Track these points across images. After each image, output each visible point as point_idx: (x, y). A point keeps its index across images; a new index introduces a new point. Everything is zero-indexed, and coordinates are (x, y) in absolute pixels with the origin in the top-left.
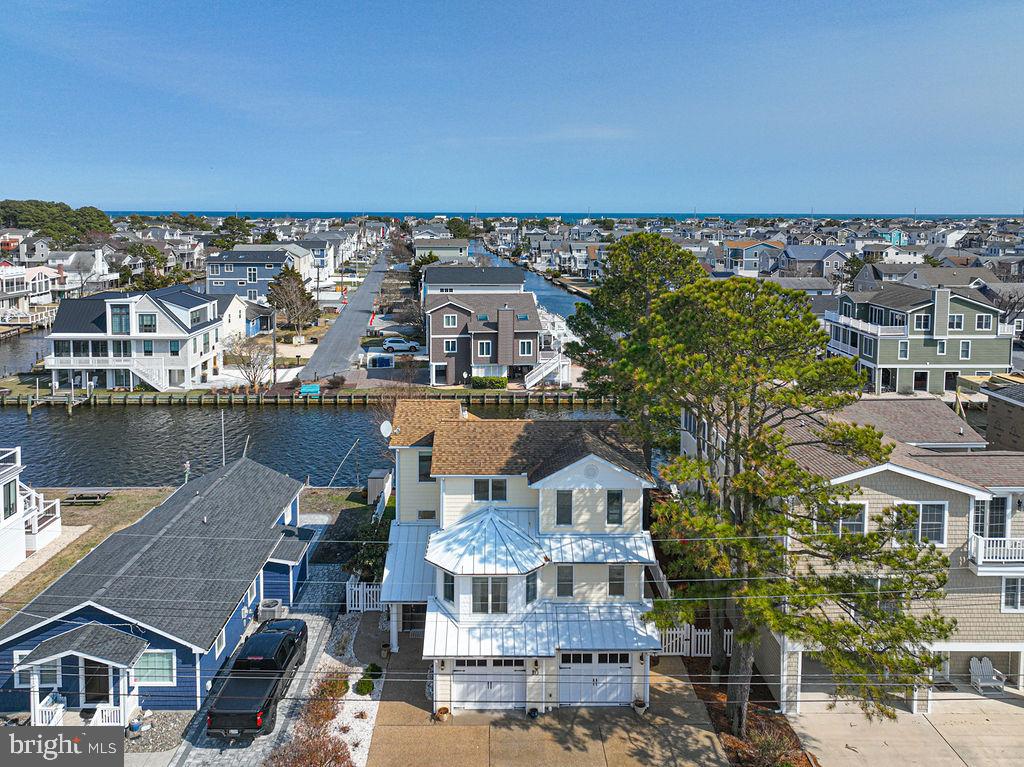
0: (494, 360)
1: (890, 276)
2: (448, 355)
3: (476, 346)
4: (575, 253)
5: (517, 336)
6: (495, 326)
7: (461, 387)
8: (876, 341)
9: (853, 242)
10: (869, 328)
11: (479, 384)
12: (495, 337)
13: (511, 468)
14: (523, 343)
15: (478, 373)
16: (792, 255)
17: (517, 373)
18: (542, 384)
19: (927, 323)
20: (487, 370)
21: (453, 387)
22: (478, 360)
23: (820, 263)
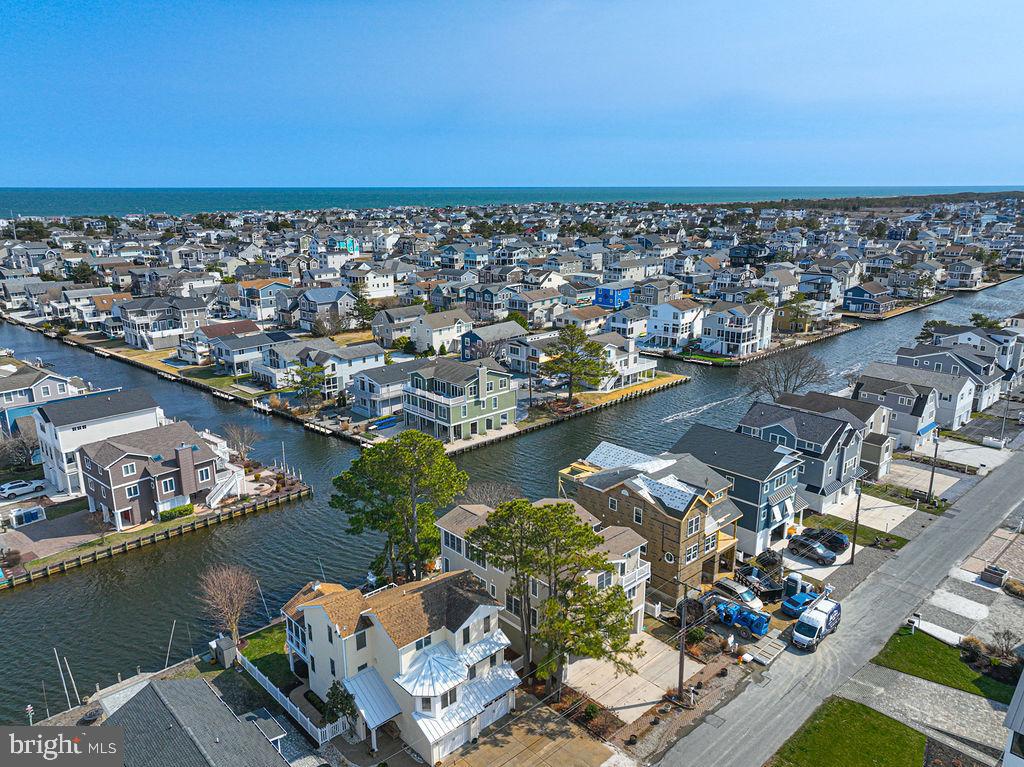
0: (179, 492)
1: (399, 319)
2: (131, 500)
3: (160, 487)
5: (197, 467)
6: (175, 463)
7: (149, 524)
8: (449, 409)
10: (442, 399)
11: (167, 517)
12: (177, 475)
13: (434, 627)
14: (201, 472)
15: (163, 507)
16: (311, 298)
17: (199, 497)
18: (223, 503)
19: (476, 391)
20: (172, 501)
21: (143, 527)
22: (165, 499)
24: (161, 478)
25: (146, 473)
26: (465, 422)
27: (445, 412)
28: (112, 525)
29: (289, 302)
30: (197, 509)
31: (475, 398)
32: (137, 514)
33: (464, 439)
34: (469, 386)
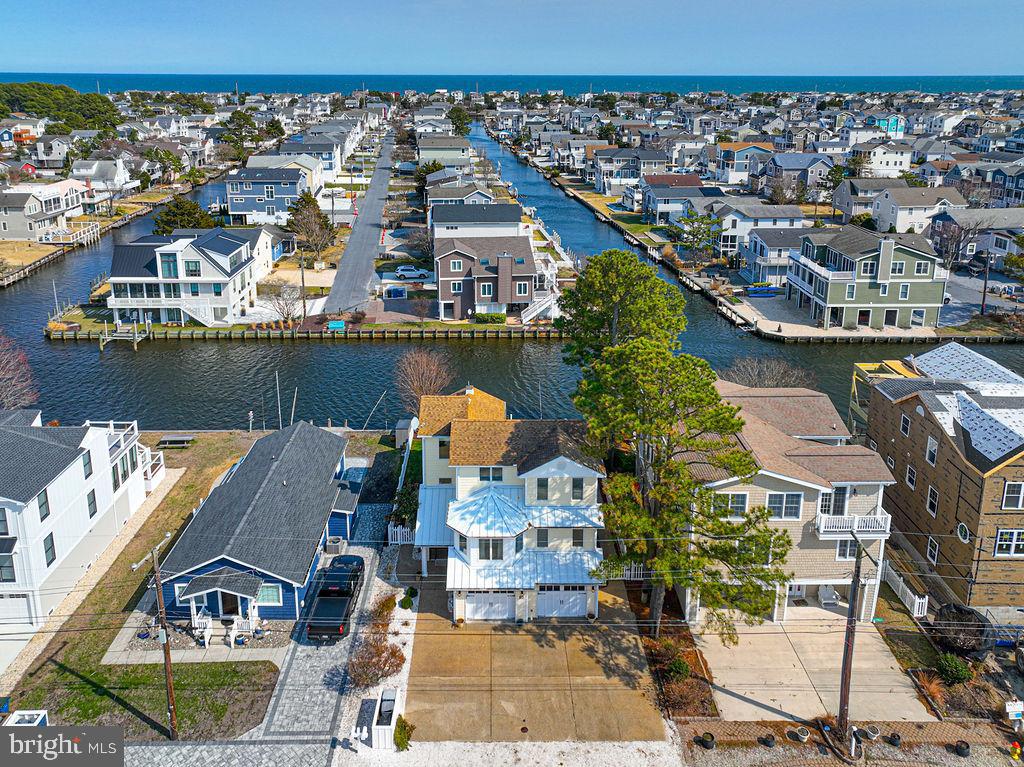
0: (495, 299)
1: (866, 192)
2: (455, 295)
3: (478, 287)
4: (573, 151)
5: (515, 279)
6: (495, 270)
7: (466, 322)
8: (827, 284)
9: (847, 132)
10: (823, 271)
11: (481, 320)
12: (495, 281)
13: (507, 460)
14: (520, 285)
15: (480, 310)
16: (779, 163)
17: (515, 309)
18: (537, 318)
19: (873, 269)
20: (489, 307)
21: (460, 322)
22: (481, 301)
23: (805, 172)
24: (480, 280)
25: (469, 274)
26: (851, 306)
27: (822, 287)
28: (435, 314)
29: (760, 166)
30: (511, 320)
31: (871, 278)
32: (458, 310)
33: (845, 328)
34: (860, 261)
